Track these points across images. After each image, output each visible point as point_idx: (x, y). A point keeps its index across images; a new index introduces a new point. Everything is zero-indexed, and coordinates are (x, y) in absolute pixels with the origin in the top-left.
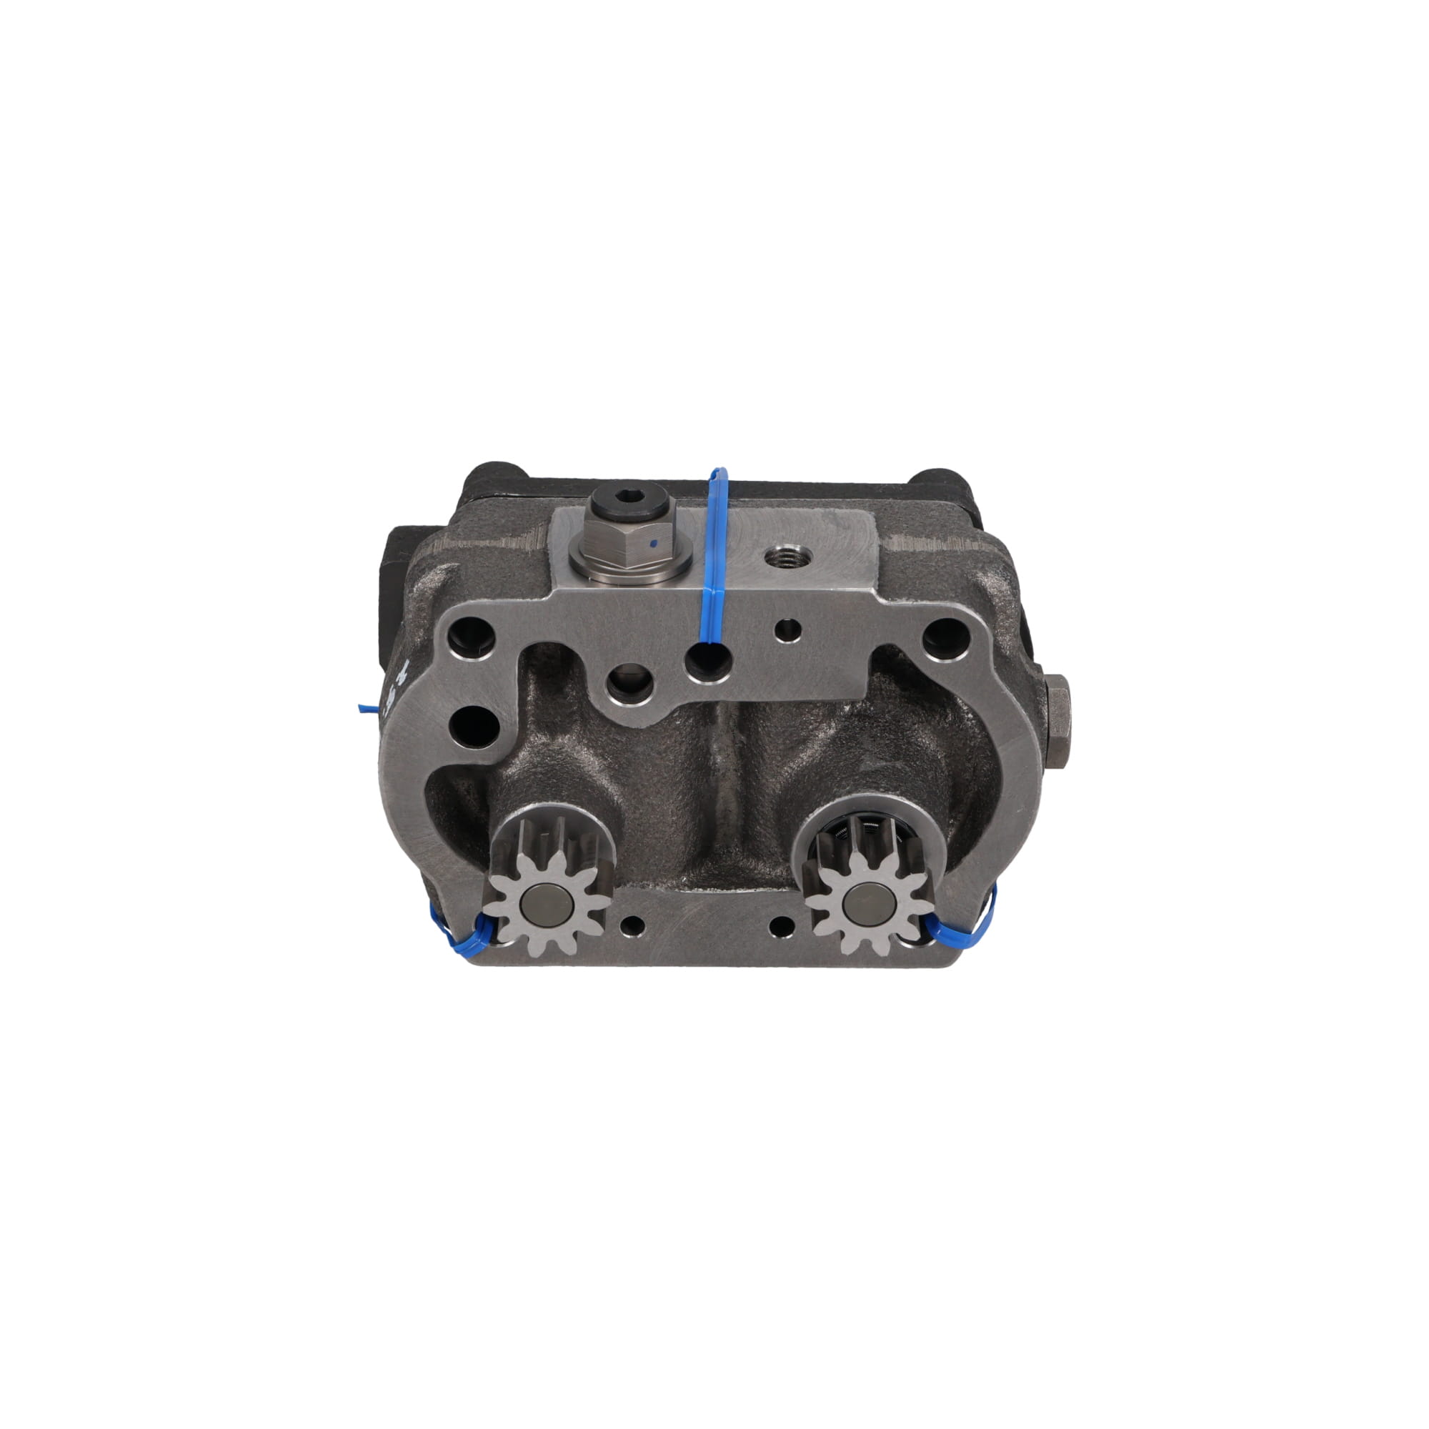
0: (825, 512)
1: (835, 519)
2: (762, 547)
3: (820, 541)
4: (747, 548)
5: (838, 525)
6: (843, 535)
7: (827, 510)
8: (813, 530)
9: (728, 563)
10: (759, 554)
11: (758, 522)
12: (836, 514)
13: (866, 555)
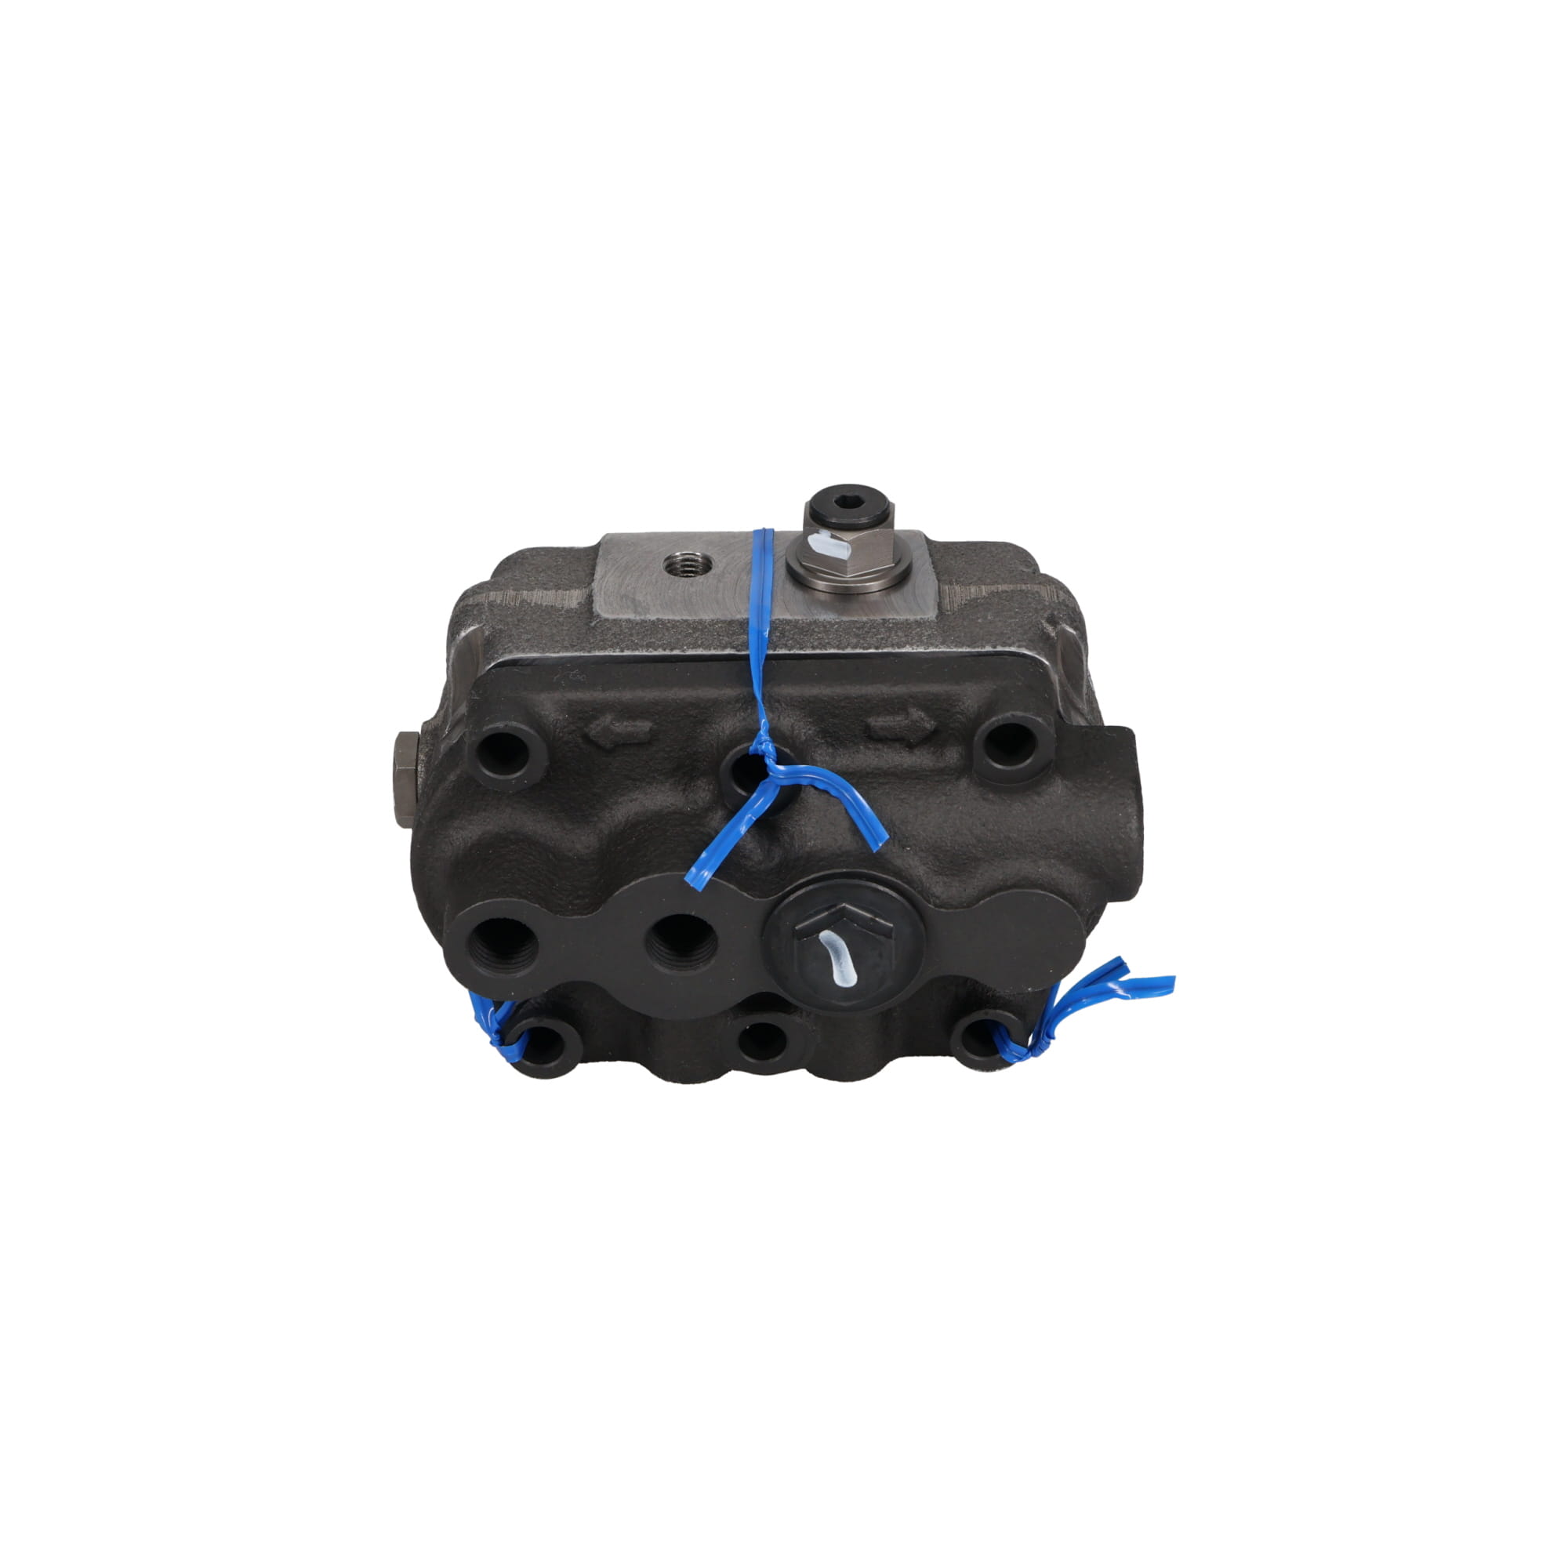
0: (645, 615)
1: (636, 606)
2: (714, 575)
3: (654, 581)
4: (730, 574)
5: (633, 600)
6: (630, 588)
7: (642, 617)
8: (660, 594)
9: (750, 557)
10: (718, 567)
11: (718, 603)
12: (635, 613)
13: (609, 567)
